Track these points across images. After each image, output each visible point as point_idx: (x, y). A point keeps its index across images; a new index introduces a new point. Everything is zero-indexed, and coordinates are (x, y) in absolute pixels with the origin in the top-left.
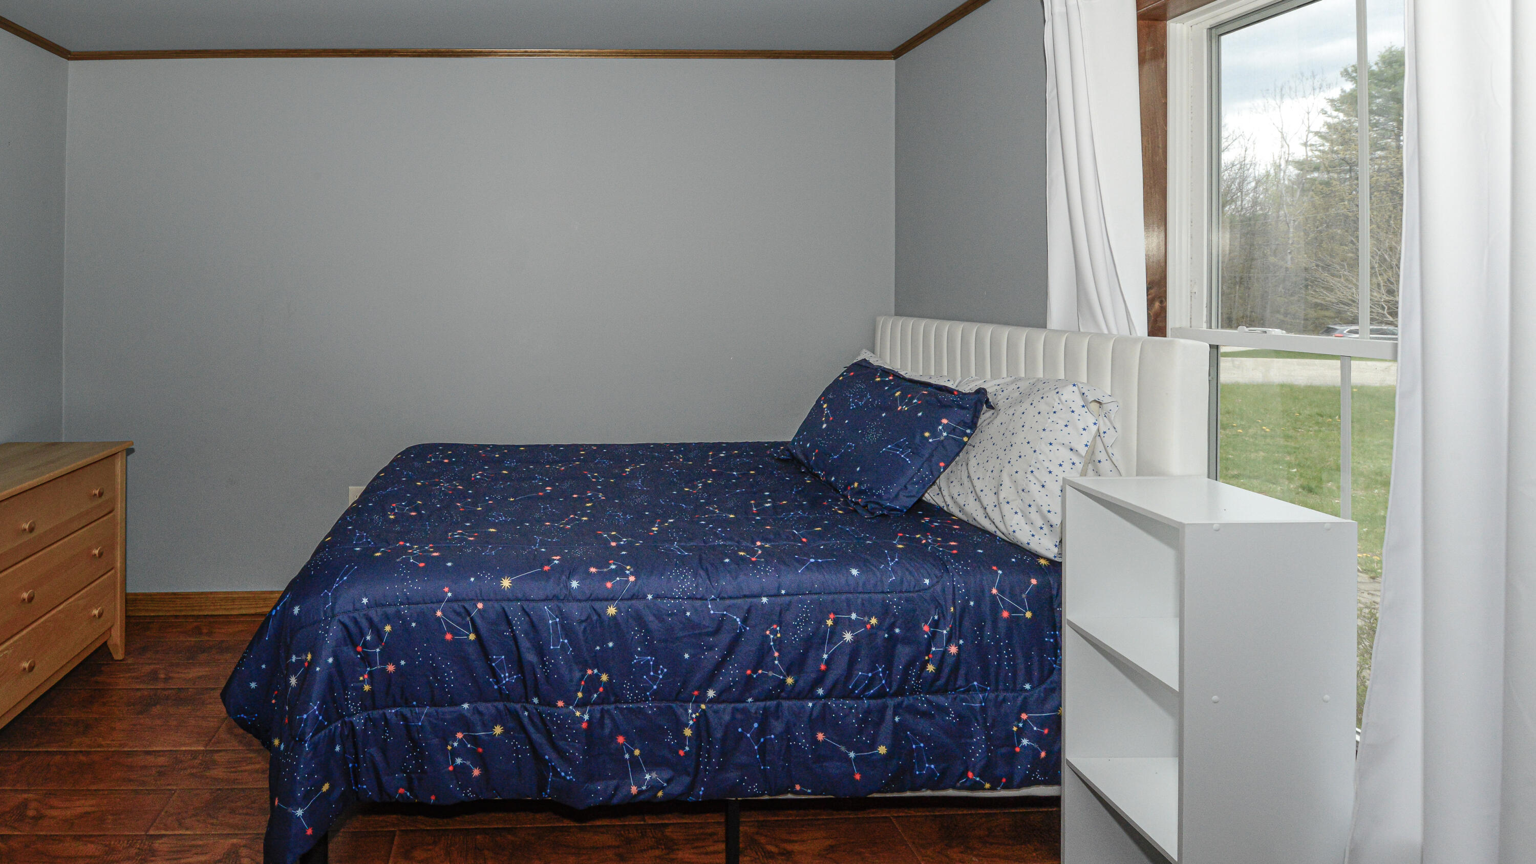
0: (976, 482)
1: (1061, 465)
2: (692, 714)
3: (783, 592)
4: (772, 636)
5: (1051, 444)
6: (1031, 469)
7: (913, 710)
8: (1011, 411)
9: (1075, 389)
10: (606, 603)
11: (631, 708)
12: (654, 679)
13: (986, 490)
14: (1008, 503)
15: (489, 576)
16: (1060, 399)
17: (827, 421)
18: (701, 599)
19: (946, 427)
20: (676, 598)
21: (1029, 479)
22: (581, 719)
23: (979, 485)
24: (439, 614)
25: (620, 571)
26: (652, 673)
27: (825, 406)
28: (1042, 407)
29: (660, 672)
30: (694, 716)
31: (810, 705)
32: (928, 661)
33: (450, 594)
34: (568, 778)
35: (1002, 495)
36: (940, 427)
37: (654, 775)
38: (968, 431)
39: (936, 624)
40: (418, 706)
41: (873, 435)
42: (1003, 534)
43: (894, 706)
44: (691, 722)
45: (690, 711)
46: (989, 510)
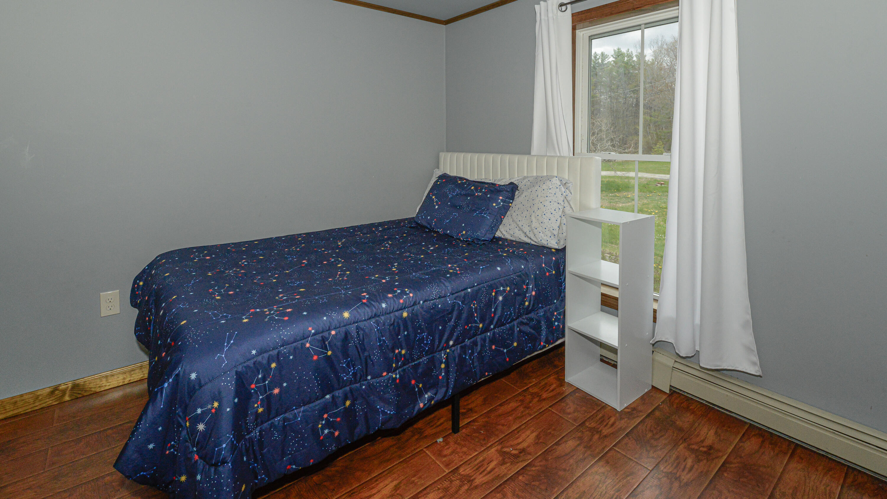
0: (518, 223)
1: (555, 210)
2: (444, 356)
3: (476, 284)
4: (473, 307)
5: (550, 202)
6: (544, 213)
7: (522, 323)
8: (530, 191)
9: (557, 179)
10: (401, 311)
11: (416, 363)
12: (426, 345)
13: (524, 225)
14: (536, 229)
15: (334, 314)
16: (551, 183)
17: (437, 204)
18: (444, 297)
19: (502, 200)
20: (433, 300)
21: (544, 217)
22: (396, 378)
23: (520, 224)
24: (308, 345)
25: (403, 293)
26: (425, 342)
27: (434, 197)
28: (544, 187)
29: (429, 340)
30: (445, 357)
31: (489, 334)
32: (526, 301)
33: (313, 331)
34: (392, 413)
35: (533, 226)
36: (499, 201)
37: (429, 394)
38: (511, 201)
39: (528, 285)
40: (296, 409)
41: (466, 208)
42: (536, 242)
43: (517, 324)
44: (444, 360)
45: (443, 355)
46: (527, 233)
